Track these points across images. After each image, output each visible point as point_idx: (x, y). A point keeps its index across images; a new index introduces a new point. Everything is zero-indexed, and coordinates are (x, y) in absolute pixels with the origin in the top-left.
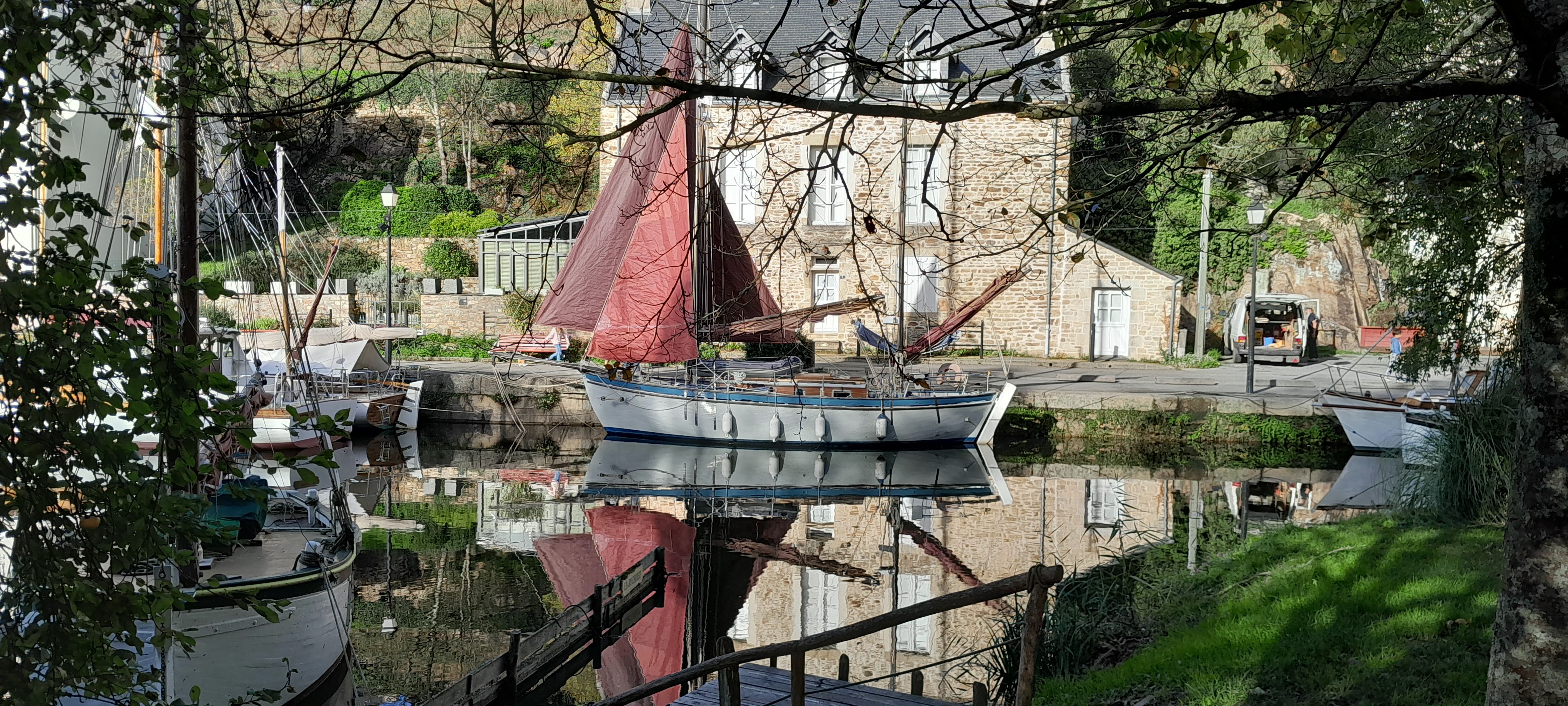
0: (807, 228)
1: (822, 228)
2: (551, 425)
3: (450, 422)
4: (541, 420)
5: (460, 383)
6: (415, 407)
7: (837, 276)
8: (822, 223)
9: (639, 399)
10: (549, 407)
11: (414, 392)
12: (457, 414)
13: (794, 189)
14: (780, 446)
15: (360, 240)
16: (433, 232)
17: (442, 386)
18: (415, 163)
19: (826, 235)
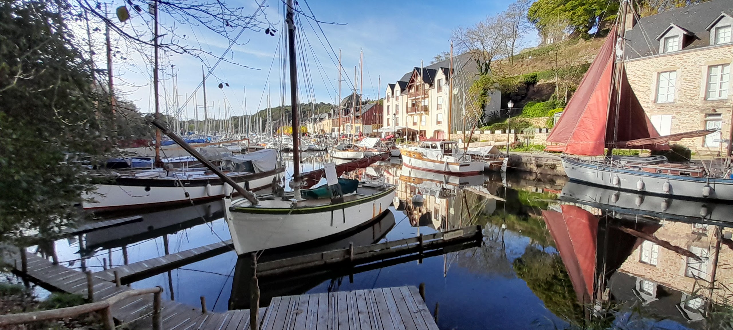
0: (704, 102)
1: (713, 101)
2: (553, 175)
3: (521, 171)
4: (549, 173)
5: (524, 159)
6: (506, 165)
7: (721, 122)
8: (714, 99)
9: (580, 169)
10: (553, 169)
11: (506, 161)
12: (523, 169)
13: (697, 86)
14: (643, 194)
15: (527, 119)
16: (549, 115)
17: (519, 160)
18: (553, 95)
19: (715, 104)
